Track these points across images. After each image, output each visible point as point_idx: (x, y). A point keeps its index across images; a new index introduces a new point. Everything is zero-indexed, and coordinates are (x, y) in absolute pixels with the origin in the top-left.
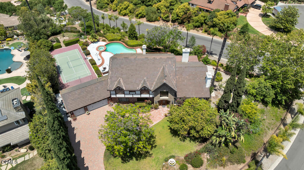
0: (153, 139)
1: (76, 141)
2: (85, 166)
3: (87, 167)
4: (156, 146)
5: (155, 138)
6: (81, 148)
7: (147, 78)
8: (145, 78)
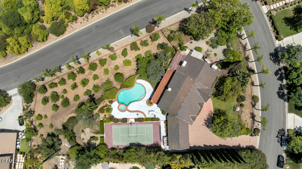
0: (221, 111)
1: (203, 146)
2: (218, 145)
3: (219, 145)
4: (225, 111)
5: (220, 109)
6: (208, 145)
7: (198, 101)
8: (197, 102)
